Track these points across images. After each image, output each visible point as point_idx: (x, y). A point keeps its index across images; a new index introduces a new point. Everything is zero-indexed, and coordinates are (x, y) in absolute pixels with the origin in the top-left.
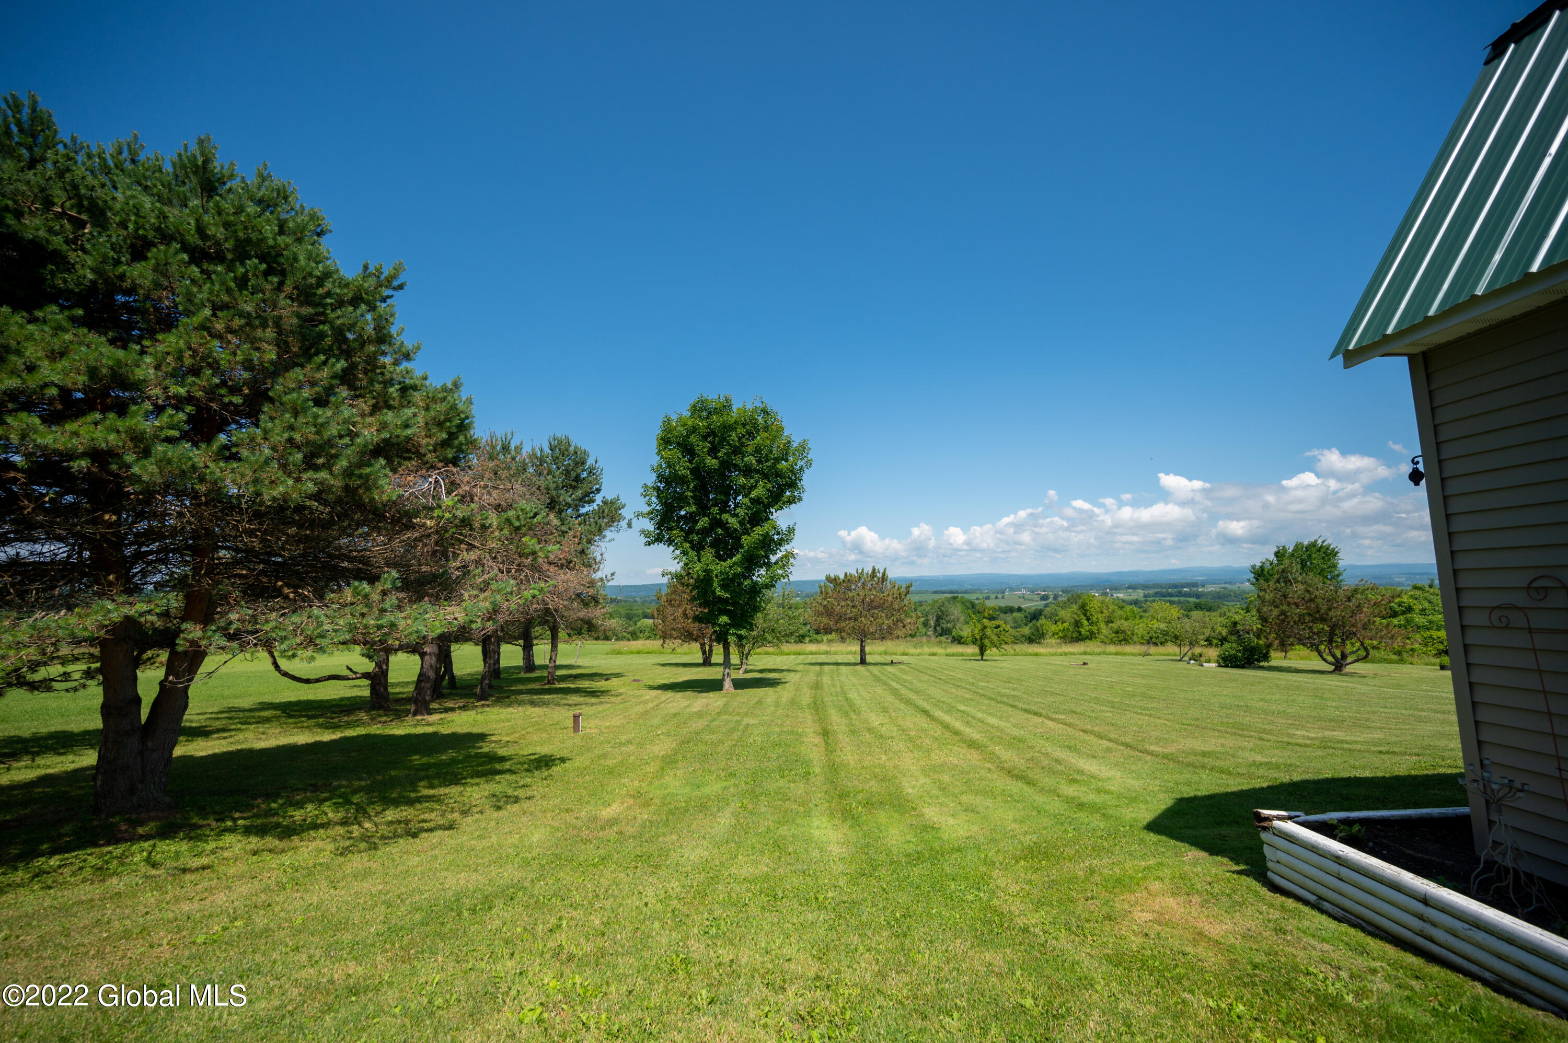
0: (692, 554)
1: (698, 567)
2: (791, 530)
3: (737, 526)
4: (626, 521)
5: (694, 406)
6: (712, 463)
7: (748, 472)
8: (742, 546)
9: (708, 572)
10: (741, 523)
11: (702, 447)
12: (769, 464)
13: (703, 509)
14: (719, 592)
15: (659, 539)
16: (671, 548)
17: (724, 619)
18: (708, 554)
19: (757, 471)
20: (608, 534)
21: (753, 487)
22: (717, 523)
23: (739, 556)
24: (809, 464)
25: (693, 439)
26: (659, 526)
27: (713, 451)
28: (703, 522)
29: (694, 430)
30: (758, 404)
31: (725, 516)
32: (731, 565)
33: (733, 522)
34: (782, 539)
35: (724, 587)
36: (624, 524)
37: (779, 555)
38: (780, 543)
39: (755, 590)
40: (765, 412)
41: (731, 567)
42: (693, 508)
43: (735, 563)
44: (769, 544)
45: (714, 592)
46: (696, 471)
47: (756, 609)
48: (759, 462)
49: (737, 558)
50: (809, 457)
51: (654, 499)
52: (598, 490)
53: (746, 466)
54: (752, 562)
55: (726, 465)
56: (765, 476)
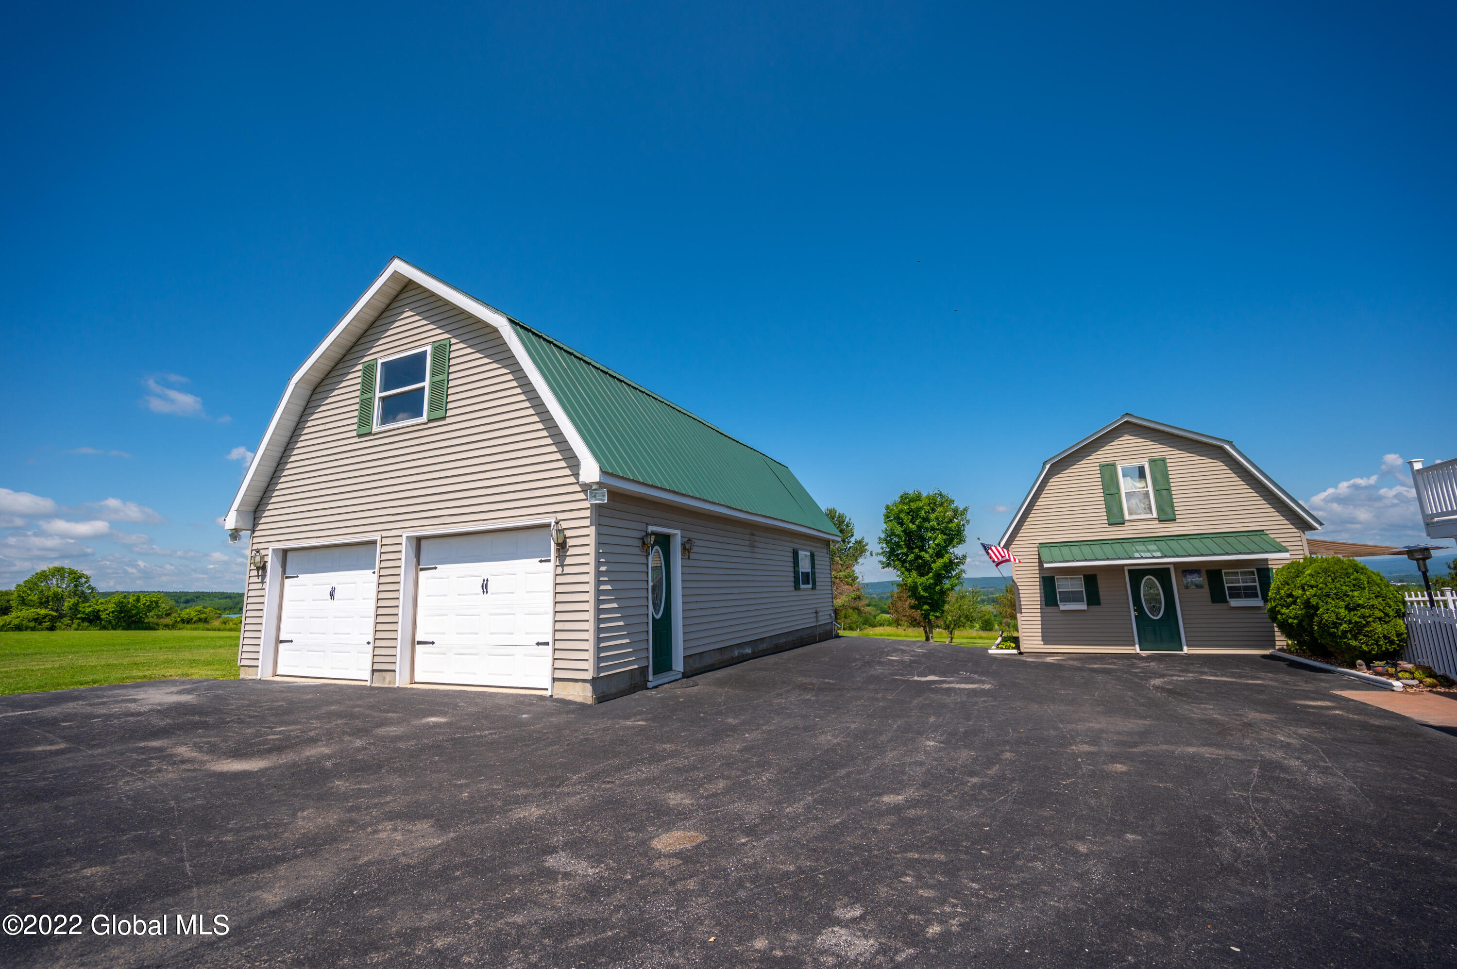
0: (906, 573)
1: (910, 580)
2: (964, 557)
3: (929, 558)
4: (869, 552)
5: (902, 497)
6: (913, 527)
7: (933, 529)
8: (932, 569)
9: (916, 583)
10: (931, 557)
11: (906, 519)
12: (944, 525)
13: (910, 549)
14: (922, 593)
15: (888, 565)
16: (895, 570)
17: (926, 607)
18: (914, 574)
19: (938, 529)
20: (860, 560)
21: (936, 538)
22: (919, 557)
23: (931, 574)
24: (968, 522)
25: (902, 515)
26: (889, 558)
27: (912, 522)
28: (911, 557)
29: (901, 511)
30: (936, 491)
31: (923, 553)
32: (928, 579)
33: (927, 557)
34: (958, 562)
35: (925, 590)
36: (868, 554)
37: (957, 571)
38: (958, 564)
39: (943, 593)
40: (940, 495)
41: (927, 580)
42: (905, 550)
43: (929, 578)
44: (950, 566)
45: (919, 593)
46: (904, 531)
47: (944, 602)
48: (938, 524)
49: (931, 575)
50: (967, 518)
51: (884, 545)
52: (852, 535)
53: (931, 526)
54: (939, 578)
55: (919, 527)
56: (943, 532)
